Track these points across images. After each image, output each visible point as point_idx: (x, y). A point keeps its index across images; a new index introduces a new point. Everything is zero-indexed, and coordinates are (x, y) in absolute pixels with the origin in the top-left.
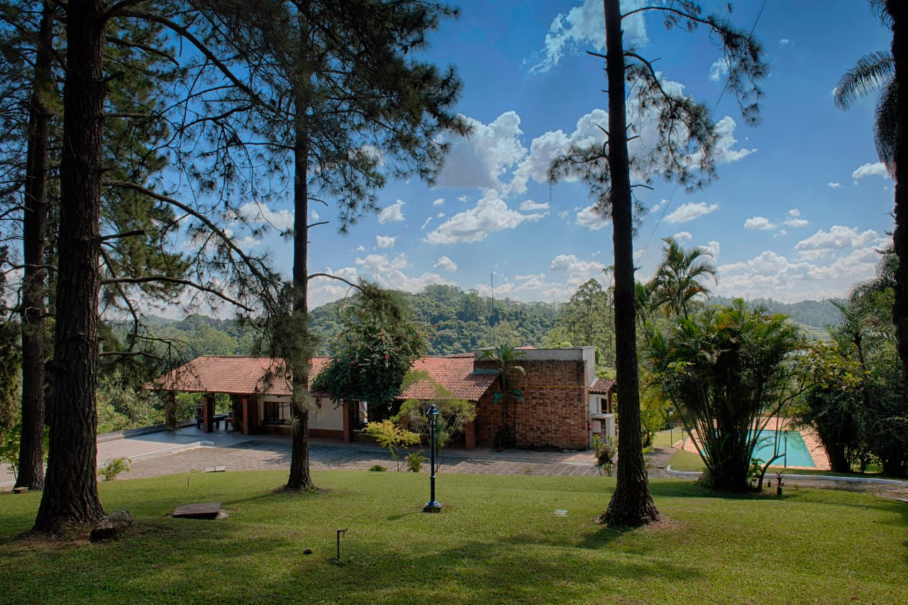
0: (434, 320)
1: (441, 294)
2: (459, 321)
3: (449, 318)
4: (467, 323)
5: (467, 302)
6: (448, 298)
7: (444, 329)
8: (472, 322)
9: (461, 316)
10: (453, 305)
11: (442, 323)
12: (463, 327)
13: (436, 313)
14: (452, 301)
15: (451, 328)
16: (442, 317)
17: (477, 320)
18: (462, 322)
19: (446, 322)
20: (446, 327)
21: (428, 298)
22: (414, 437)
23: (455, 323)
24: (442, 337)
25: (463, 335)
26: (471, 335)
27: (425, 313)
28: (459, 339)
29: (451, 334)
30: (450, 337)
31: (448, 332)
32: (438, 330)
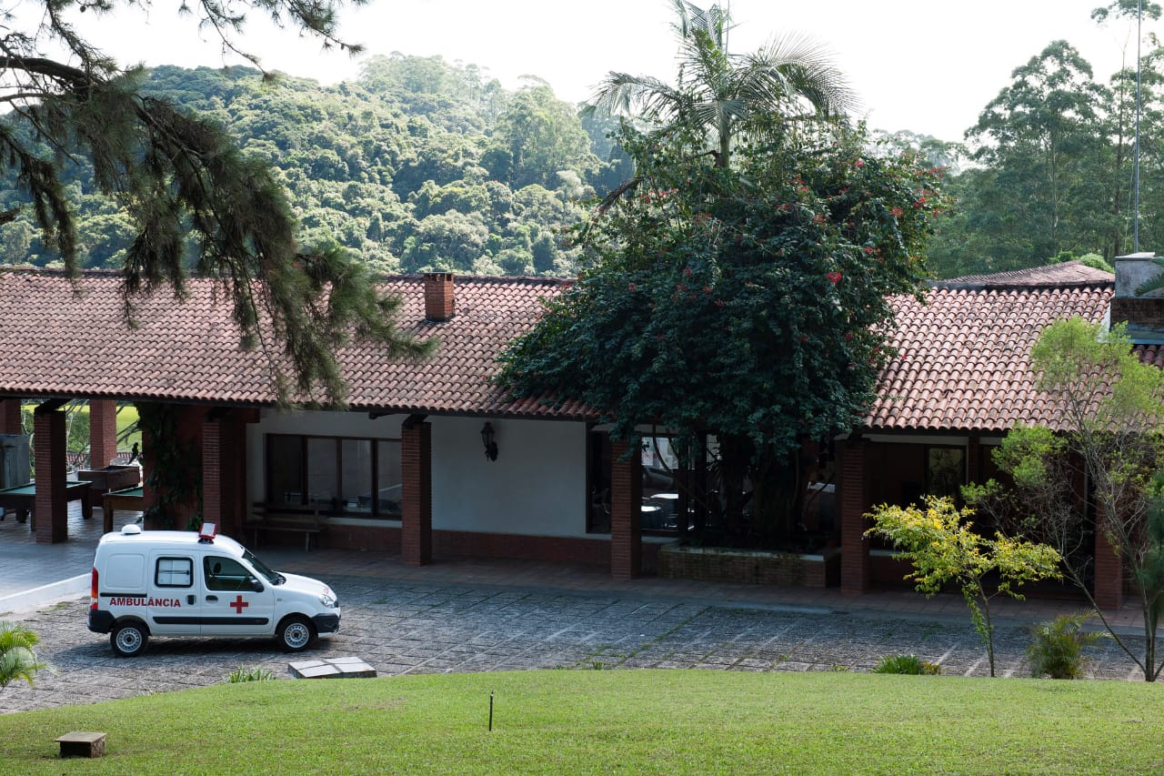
0: (406, 180)
1: (419, 88)
2: (495, 184)
3: (456, 174)
4: (522, 194)
5: (520, 119)
6: (446, 106)
7: (440, 209)
8: (538, 190)
9: (499, 166)
10: (464, 127)
11: (432, 188)
12: (504, 207)
13: (410, 154)
14: (459, 113)
15: (465, 207)
16: (431, 168)
17: (553, 183)
18: (504, 188)
19: (449, 188)
20: (448, 203)
21: (375, 98)
22: (1039, 558)
23: (477, 191)
24: (430, 237)
25: (507, 234)
26: (534, 233)
27: (375, 154)
28: (494, 246)
29: (466, 228)
30: (463, 238)
31: (453, 222)
32: (420, 215)
